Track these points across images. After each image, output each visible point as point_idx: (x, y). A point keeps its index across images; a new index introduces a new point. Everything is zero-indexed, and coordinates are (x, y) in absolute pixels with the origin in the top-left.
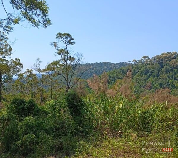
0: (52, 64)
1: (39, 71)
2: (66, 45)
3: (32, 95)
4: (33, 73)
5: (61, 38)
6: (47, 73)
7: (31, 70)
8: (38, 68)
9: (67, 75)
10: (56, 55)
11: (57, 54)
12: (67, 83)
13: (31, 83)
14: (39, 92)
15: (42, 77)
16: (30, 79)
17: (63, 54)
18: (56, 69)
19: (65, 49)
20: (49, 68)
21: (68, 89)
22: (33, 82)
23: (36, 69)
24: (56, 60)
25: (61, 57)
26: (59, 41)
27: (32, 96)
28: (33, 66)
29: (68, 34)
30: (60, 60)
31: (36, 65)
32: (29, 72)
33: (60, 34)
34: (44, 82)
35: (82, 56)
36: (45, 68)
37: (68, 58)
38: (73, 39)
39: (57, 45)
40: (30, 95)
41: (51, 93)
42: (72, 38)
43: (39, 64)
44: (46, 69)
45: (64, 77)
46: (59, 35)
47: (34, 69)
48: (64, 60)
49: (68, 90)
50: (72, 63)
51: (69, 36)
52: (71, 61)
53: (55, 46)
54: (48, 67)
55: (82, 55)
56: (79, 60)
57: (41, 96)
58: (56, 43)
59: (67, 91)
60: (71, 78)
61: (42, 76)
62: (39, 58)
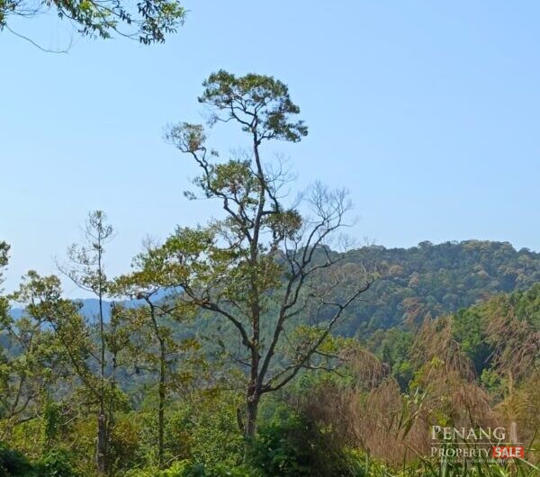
0: (172, 245)
1: (99, 283)
2: (257, 143)
3: (51, 425)
4: (63, 297)
5: (229, 102)
6: (140, 296)
7: (53, 280)
8: (94, 268)
9: (256, 311)
10: (193, 197)
11: (199, 192)
12: (256, 357)
13: (48, 351)
14: (88, 404)
15: (115, 323)
16: (46, 327)
17: (234, 191)
18: (192, 276)
19: (247, 164)
20: (152, 270)
21: (260, 393)
22: (61, 349)
23: (81, 275)
24: (193, 227)
25: (226, 207)
26: (216, 118)
27: (51, 431)
28: (64, 258)
29: (266, 82)
30: (216, 227)
31: (78, 249)
32: (40, 287)
33: (224, 77)
34: (125, 350)
35: (345, 204)
36: (129, 272)
37: (261, 213)
38: (294, 110)
39: (204, 138)
40: (42, 423)
41: (161, 413)
42: (288, 102)
43: (98, 247)
44: (137, 275)
45: (239, 325)
46: (217, 86)
47: (72, 276)
48: (240, 222)
49: (256, 401)
50: (287, 245)
51: (276, 93)
52: (280, 234)
53: (194, 146)
54: (148, 263)
55: (342, 196)
56: (325, 226)
57: (104, 430)
58: (198, 128)
59: (252, 406)
60: (279, 329)
61: (114, 312)
62: (99, 214)
